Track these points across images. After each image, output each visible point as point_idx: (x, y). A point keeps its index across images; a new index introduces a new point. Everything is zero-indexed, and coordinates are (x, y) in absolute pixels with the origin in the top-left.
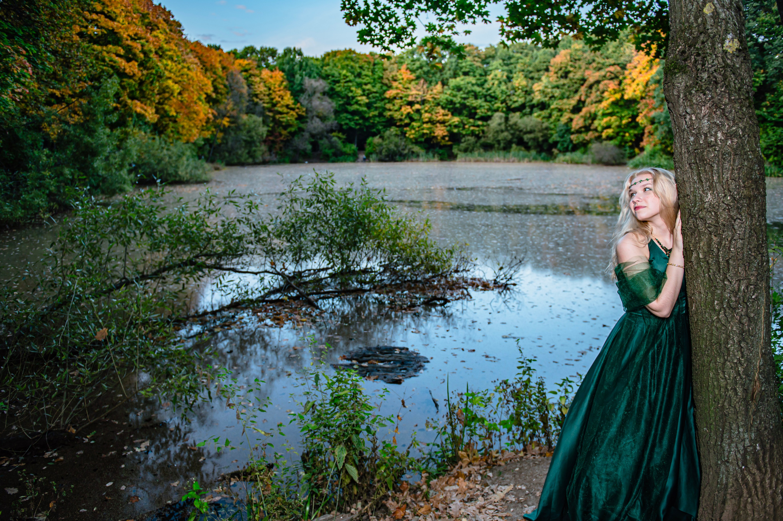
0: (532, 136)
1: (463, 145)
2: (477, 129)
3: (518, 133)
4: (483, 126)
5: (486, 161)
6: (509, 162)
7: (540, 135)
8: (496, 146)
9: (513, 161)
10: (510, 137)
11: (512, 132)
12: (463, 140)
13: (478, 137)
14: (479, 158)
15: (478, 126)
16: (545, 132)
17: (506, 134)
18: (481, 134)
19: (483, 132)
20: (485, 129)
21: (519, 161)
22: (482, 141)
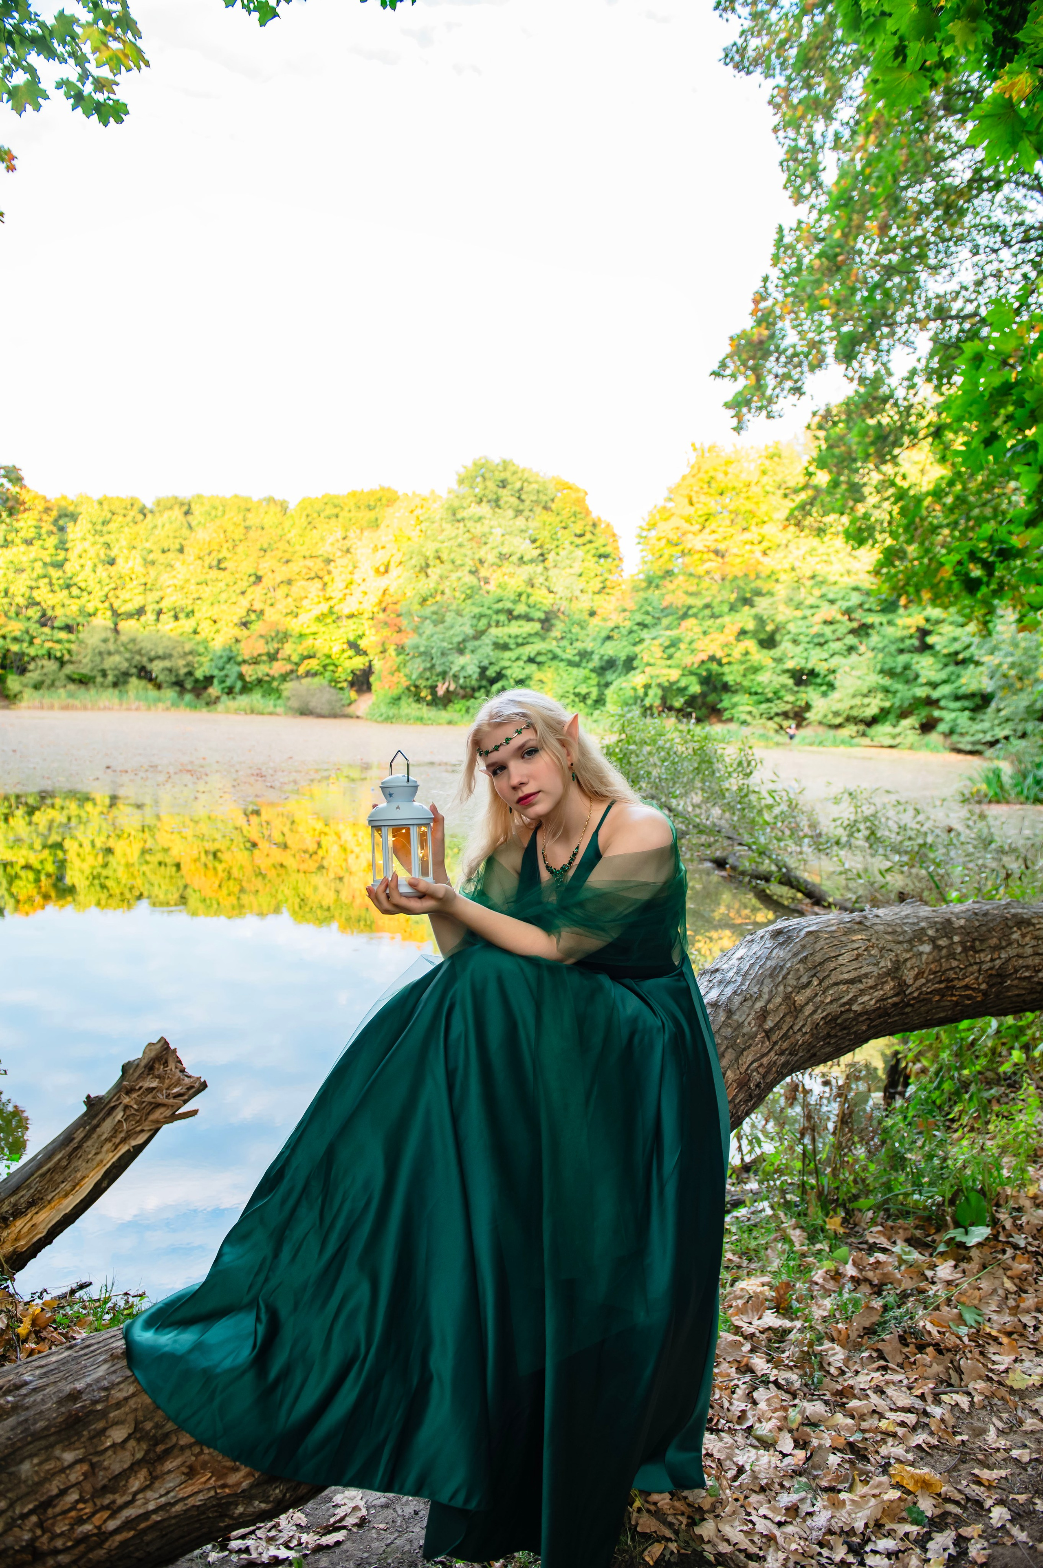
0: (167, 664)
1: (33, 676)
2: (58, 646)
3: (138, 658)
4: (69, 641)
5: (85, 708)
6: (129, 709)
7: (182, 662)
8: (99, 679)
9: (137, 709)
10: (126, 665)
11: (128, 655)
12: (31, 666)
13: (62, 663)
14: (71, 701)
15: (59, 641)
16: (190, 658)
17: (117, 658)
18: (67, 657)
19: (69, 652)
20: (73, 647)
21: (149, 708)
22: (68, 669)
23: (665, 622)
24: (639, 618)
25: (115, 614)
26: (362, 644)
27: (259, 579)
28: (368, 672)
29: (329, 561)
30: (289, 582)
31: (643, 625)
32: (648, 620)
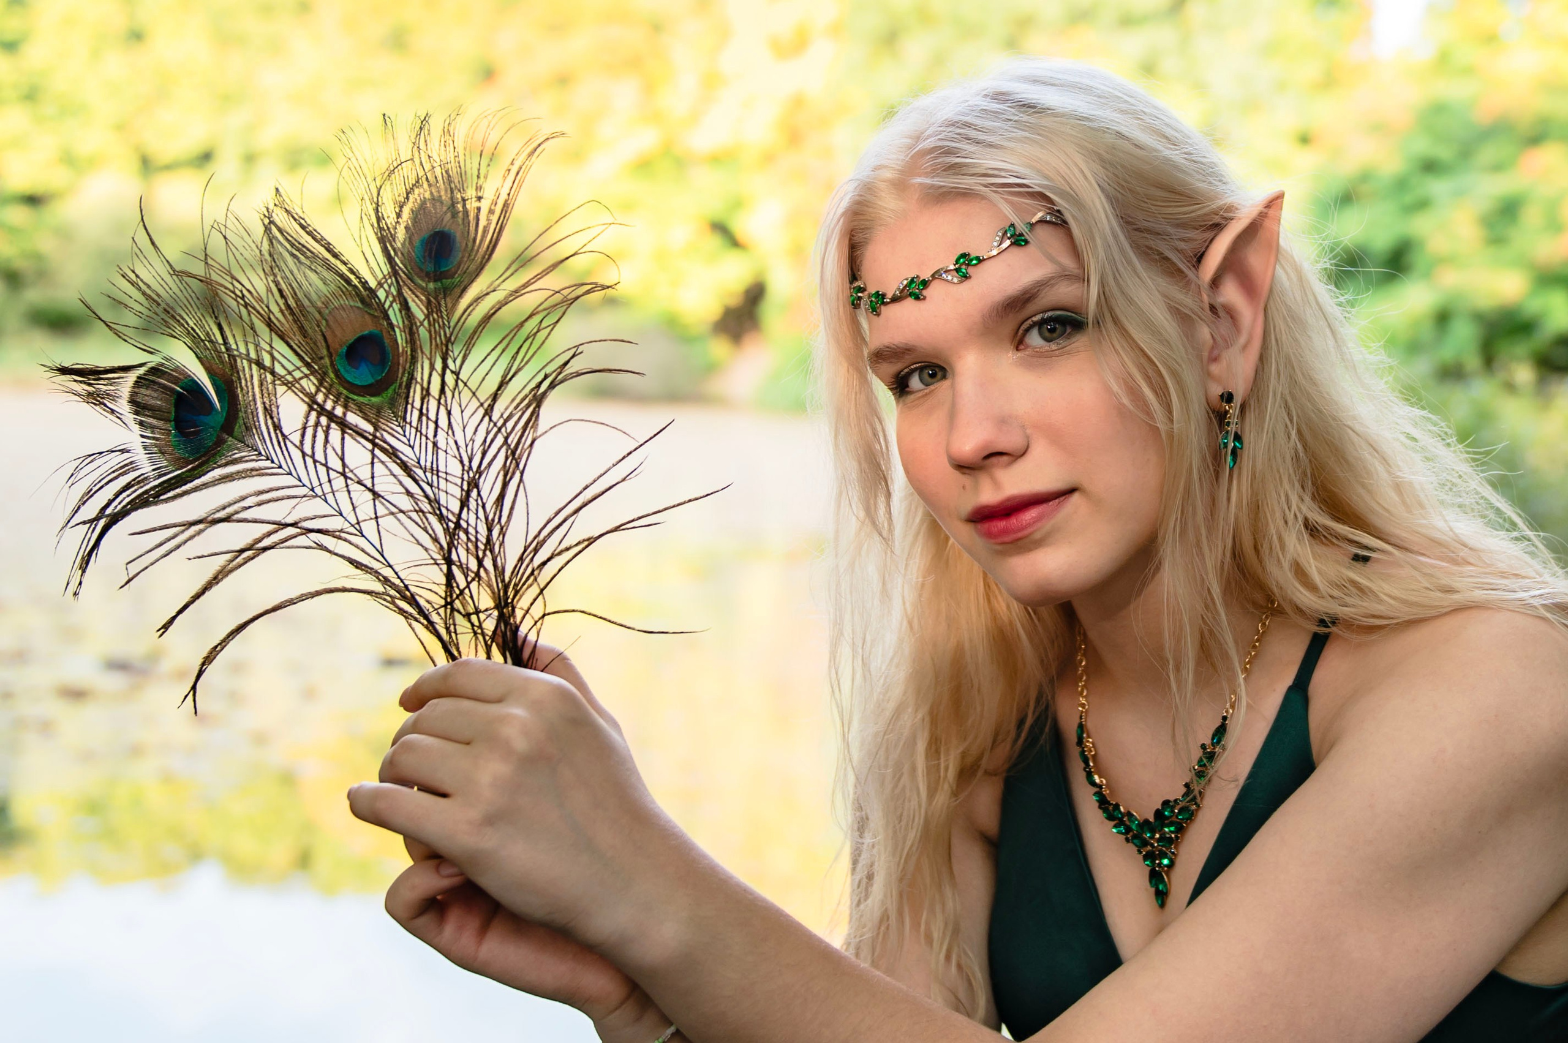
22: (34, 296)
23: (1488, 154)
24: (1423, 146)
25: (147, 165)
26: (740, 226)
27: (488, 75)
28: (755, 295)
29: (657, 28)
30: (563, 80)
31: (1430, 167)
32: (1444, 153)
